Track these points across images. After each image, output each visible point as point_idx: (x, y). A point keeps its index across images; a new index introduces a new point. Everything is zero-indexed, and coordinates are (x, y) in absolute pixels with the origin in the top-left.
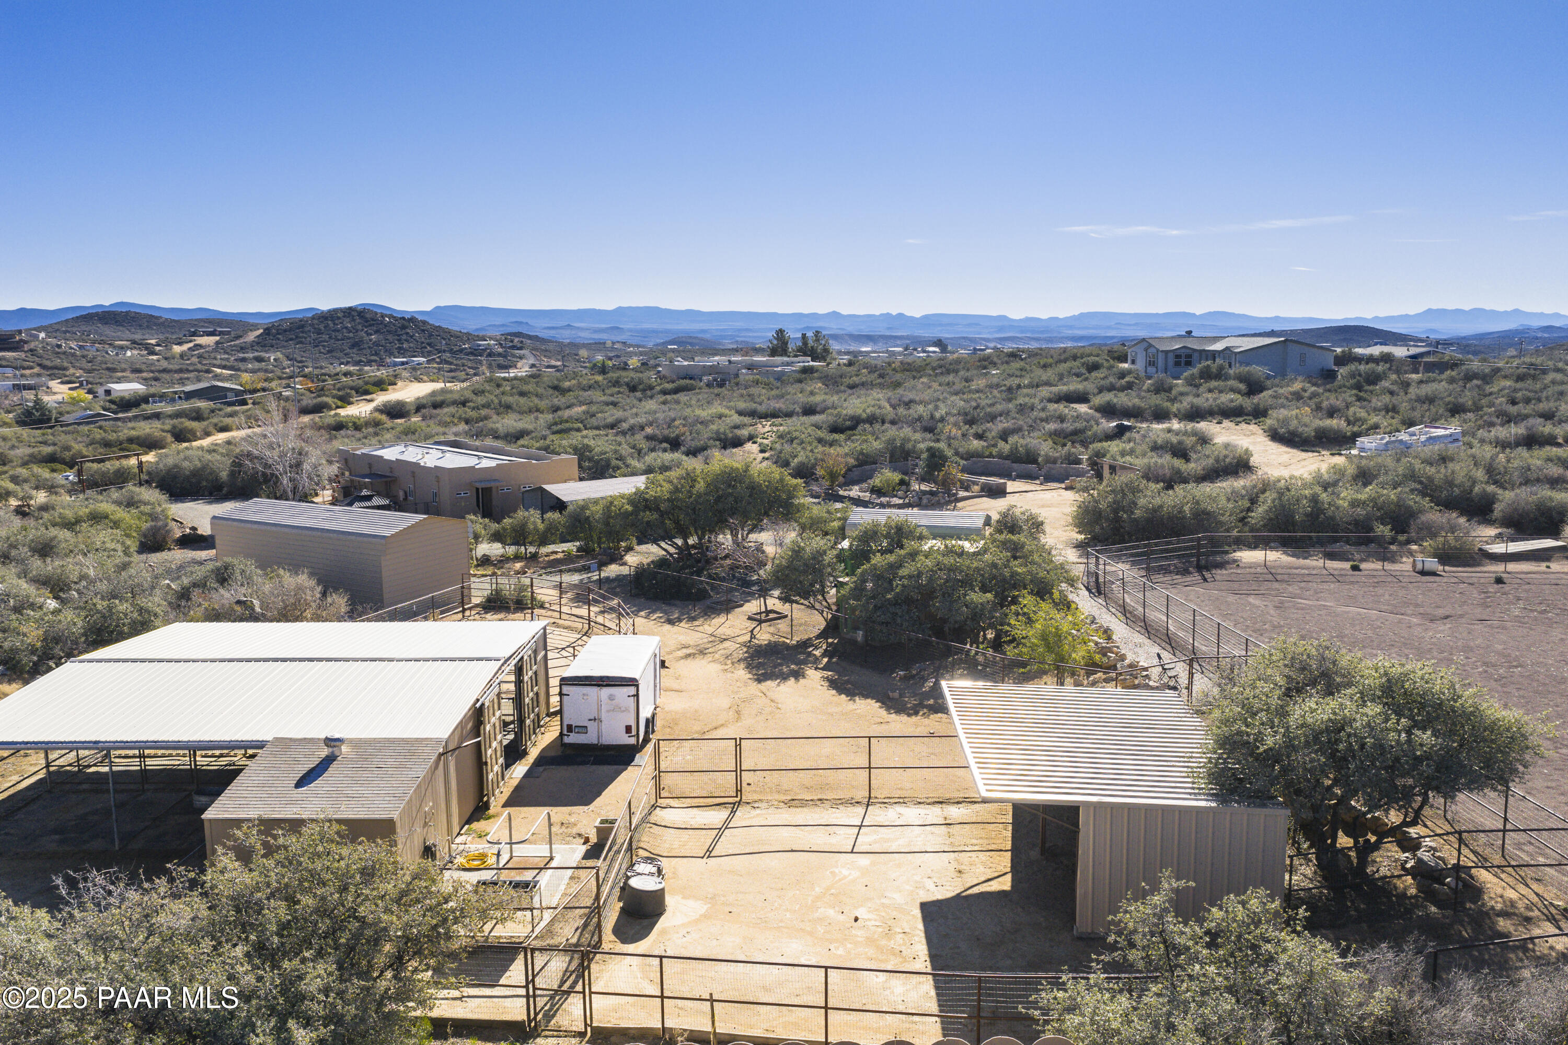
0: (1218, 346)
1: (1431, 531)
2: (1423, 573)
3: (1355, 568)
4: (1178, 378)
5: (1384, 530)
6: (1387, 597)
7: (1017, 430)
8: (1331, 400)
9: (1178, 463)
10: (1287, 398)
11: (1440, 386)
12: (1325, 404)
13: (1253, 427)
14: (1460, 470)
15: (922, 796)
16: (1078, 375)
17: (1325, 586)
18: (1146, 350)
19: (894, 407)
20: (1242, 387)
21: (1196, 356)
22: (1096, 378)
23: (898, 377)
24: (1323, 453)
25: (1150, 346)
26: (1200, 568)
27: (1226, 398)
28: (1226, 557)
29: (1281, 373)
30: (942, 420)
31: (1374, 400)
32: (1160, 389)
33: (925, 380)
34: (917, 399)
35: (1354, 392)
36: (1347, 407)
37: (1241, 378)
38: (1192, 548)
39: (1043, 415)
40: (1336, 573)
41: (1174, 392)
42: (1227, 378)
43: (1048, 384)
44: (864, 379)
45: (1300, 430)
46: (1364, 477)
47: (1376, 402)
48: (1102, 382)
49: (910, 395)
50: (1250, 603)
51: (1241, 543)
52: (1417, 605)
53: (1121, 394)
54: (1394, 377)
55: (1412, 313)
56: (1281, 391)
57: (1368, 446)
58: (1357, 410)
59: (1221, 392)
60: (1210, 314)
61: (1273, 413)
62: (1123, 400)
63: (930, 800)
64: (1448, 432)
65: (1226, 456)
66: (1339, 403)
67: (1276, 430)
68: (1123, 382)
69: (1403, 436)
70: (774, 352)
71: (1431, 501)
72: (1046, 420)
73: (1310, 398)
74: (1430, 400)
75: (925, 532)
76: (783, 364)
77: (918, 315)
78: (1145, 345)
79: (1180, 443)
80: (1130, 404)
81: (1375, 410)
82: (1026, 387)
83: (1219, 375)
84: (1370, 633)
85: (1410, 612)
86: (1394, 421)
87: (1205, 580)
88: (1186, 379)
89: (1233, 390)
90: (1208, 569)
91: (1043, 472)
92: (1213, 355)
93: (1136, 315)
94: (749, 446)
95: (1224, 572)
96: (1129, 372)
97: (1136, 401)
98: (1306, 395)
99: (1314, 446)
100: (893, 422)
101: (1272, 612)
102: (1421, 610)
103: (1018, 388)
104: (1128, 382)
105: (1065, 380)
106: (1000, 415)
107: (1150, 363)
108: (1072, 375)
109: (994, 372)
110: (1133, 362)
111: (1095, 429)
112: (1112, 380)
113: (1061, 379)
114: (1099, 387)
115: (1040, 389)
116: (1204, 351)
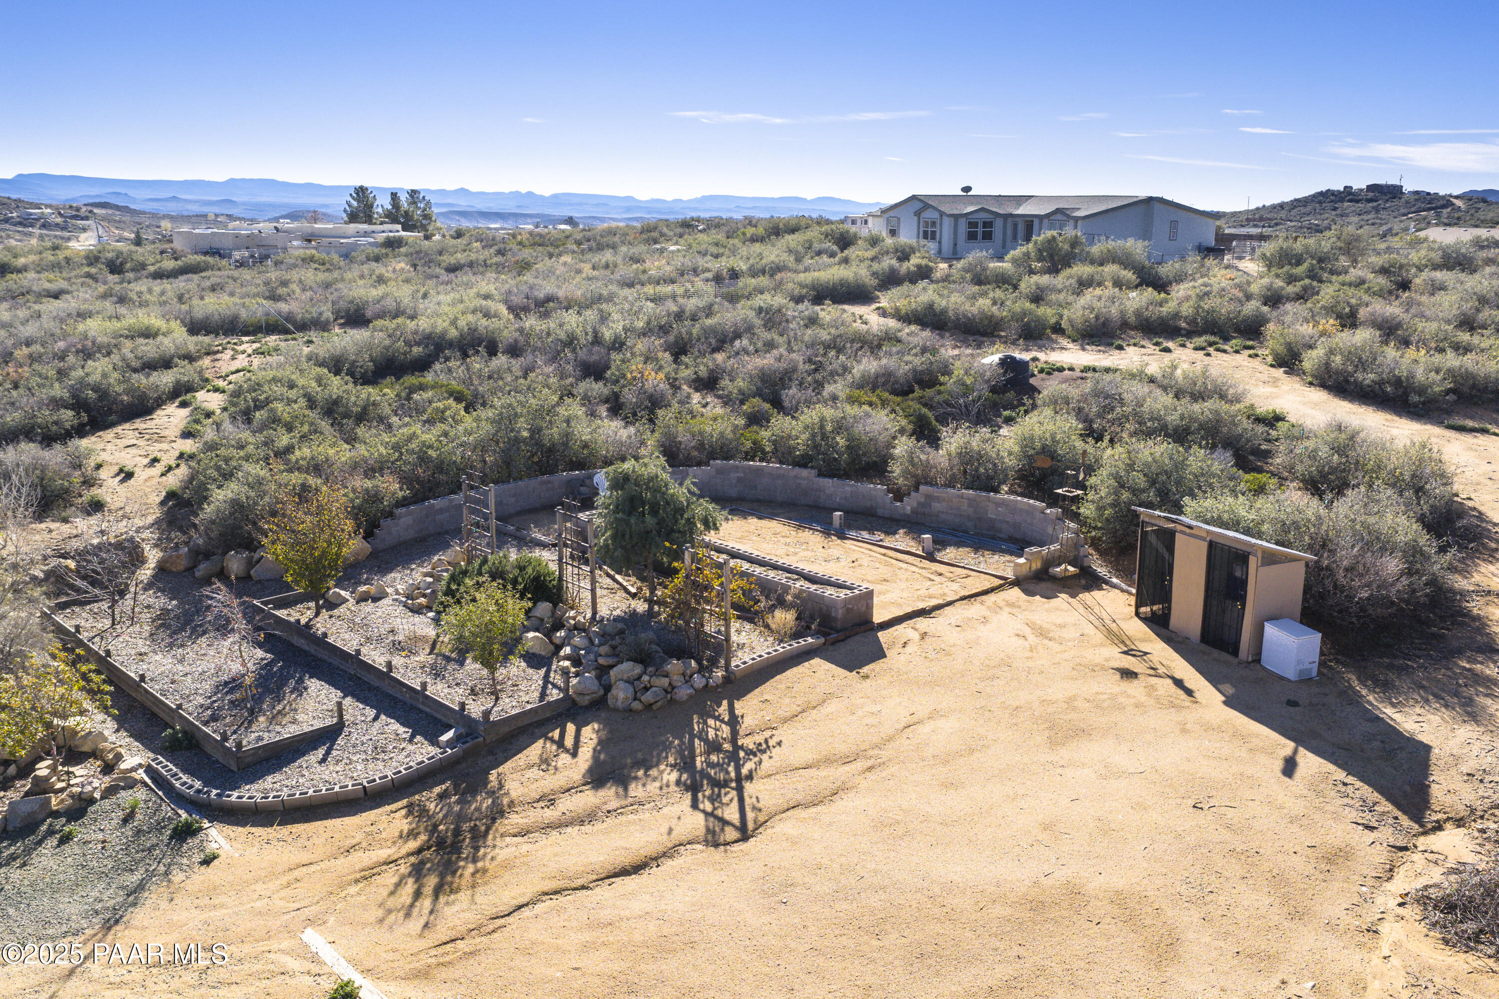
18: (918, 214)
19: (517, 311)
21: (998, 224)
23: (526, 254)
30: (618, 345)
33: (566, 258)
34: (561, 294)
44: (473, 257)
49: (547, 288)
70: (353, 217)
76: (358, 234)
77: (547, 193)
91: (908, 504)
92: (1028, 222)
100: (514, 351)
103: (734, 275)
104: (919, 267)
105: (808, 261)
106: (738, 335)
107: (925, 236)
108: (819, 253)
109: (673, 248)
110: (893, 233)
111: (958, 371)
112: (888, 262)
113: (798, 260)
114: (874, 274)
115: (778, 276)
116: (1011, 215)
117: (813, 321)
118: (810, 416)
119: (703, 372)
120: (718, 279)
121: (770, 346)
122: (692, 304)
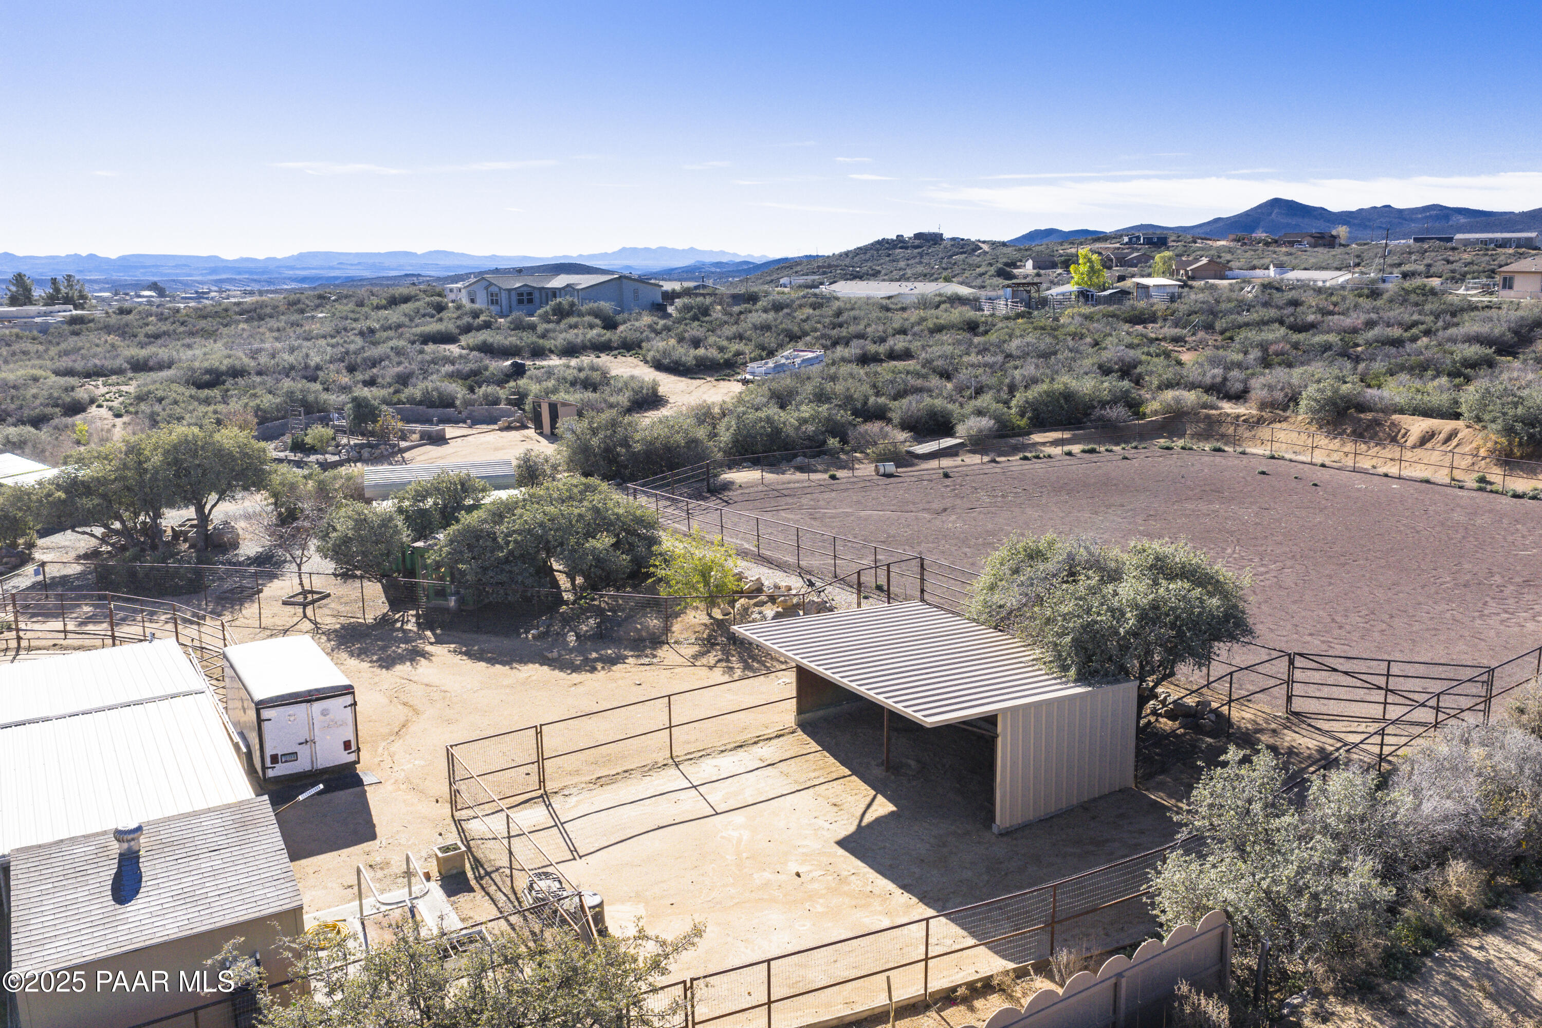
0: (556, 284)
1: (866, 440)
2: (886, 476)
3: (834, 478)
4: (532, 315)
5: (833, 442)
9: (589, 395)
12: (684, 335)
13: (631, 359)
15: (719, 743)
18: (486, 288)
20: (599, 322)
21: (536, 295)
24: (712, 379)
25: (491, 284)
26: (712, 492)
27: (592, 334)
29: (625, 307)
32: (525, 326)
36: (705, 337)
37: (594, 314)
38: (703, 474)
39: (426, 357)
40: (821, 483)
41: (538, 329)
42: (582, 315)
43: (402, 326)
48: (458, 322)
52: (914, 503)
53: (489, 334)
56: (636, 324)
57: (757, 370)
59: (584, 327)
60: (430, 253)
61: (643, 346)
62: (493, 338)
63: (729, 747)
64: (814, 355)
67: (659, 361)
69: (782, 360)
70: (14, 300)
72: (435, 362)
73: (666, 331)
75: (480, 484)
76: (40, 314)
78: (485, 283)
80: (507, 342)
88: (540, 316)
89: (593, 325)
90: (718, 491)
92: (558, 292)
93: (357, 255)
94: (93, 410)
97: (506, 339)
98: (661, 327)
99: (696, 373)
102: (921, 507)
103: (372, 331)
104: (485, 321)
105: (417, 321)
106: (381, 360)
107: (492, 303)
108: (424, 316)
109: (320, 315)
110: (473, 301)
111: (491, 369)
112: (467, 319)
113: (411, 320)
114: (458, 327)
115: (400, 330)
116: (543, 288)
117: (421, 352)
118: (422, 385)
119: (367, 377)
120: (361, 334)
121: (399, 363)
122: (352, 347)
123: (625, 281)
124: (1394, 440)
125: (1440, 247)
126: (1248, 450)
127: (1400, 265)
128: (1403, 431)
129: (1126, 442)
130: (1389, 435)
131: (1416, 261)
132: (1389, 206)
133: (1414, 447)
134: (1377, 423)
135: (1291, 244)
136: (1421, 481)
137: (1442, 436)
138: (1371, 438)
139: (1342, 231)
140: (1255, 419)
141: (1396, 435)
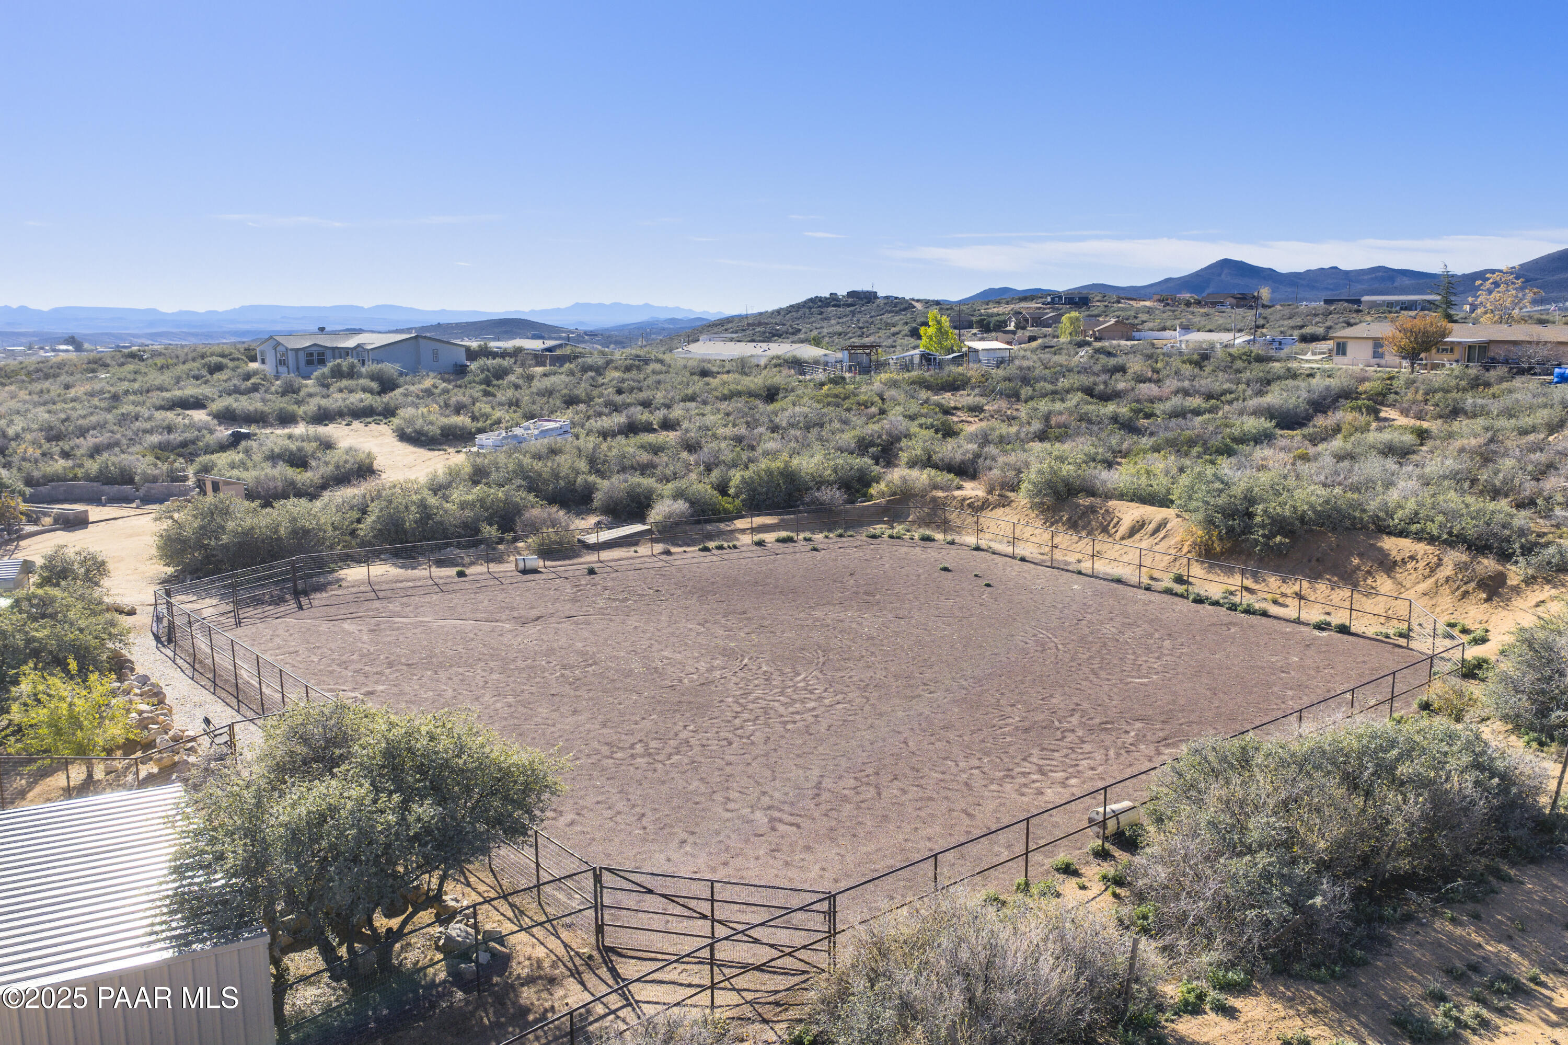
0: (351, 343)
1: (534, 528)
2: (525, 572)
3: (461, 574)
4: (309, 378)
5: (490, 531)
6: (486, 602)
7: (109, 446)
8: (458, 397)
9: (291, 473)
10: (418, 396)
11: (559, 380)
12: (453, 400)
13: (383, 428)
14: (564, 462)
16: (197, 378)
17: (427, 599)
20: (374, 385)
21: (329, 354)
22: (219, 380)
24: (450, 450)
25: (279, 344)
26: (297, 594)
27: (358, 398)
28: (330, 577)
29: (414, 369)
31: (499, 395)
32: (289, 390)
35: (484, 387)
36: (474, 404)
37: (373, 377)
38: (287, 572)
39: (148, 426)
40: (441, 582)
41: (302, 393)
42: (360, 376)
43: (161, 389)
45: (426, 428)
46: (478, 475)
47: (501, 396)
48: (224, 385)
50: (343, 630)
51: (349, 559)
52: (512, 609)
53: (243, 398)
54: (519, 370)
55: (563, 306)
56: (412, 388)
57: (485, 442)
58: (483, 406)
59: (351, 391)
61: (401, 412)
62: (243, 404)
64: (558, 425)
65: (346, 462)
66: (465, 400)
67: (403, 429)
68: (249, 384)
69: (518, 431)
71: (536, 496)
72: (149, 432)
73: (440, 395)
74: (549, 393)
78: (274, 342)
79: (300, 450)
80: (251, 408)
81: (500, 404)
82: (135, 393)
83: (351, 374)
84: (460, 648)
85: (504, 617)
86: (515, 416)
87: (301, 608)
88: (317, 378)
89: (364, 390)
90: (306, 593)
91: (141, 493)
92: (346, 352)
95: (324, 595)
96: (255, 373)
97: (259, 405)
98: (437, 391)
99: (441, 444)
101: (365, 638)
102: (515, 614)
104: (254, 384)
105: (182, 384)
109: (103, 376)
111: (209, 438)
116: (336, 348)
123: (421, 340)
124: (1105, 530)
125: (1345, 309)
126: (958, 539)
127: (1302, 327)
128: (1115, 520)
129: (830, 531)
130: (1101, 523)
131: (1317, 323)
132: (1336, 268)
133: (1123, 538)
134: (1092, 509)
135: (1214, 304)
136: (1112, 580)
137: (1152, 527)
138: (1084, 528)
139: (1265, 293)
140: (980, 503)
141: (1108, 525)
